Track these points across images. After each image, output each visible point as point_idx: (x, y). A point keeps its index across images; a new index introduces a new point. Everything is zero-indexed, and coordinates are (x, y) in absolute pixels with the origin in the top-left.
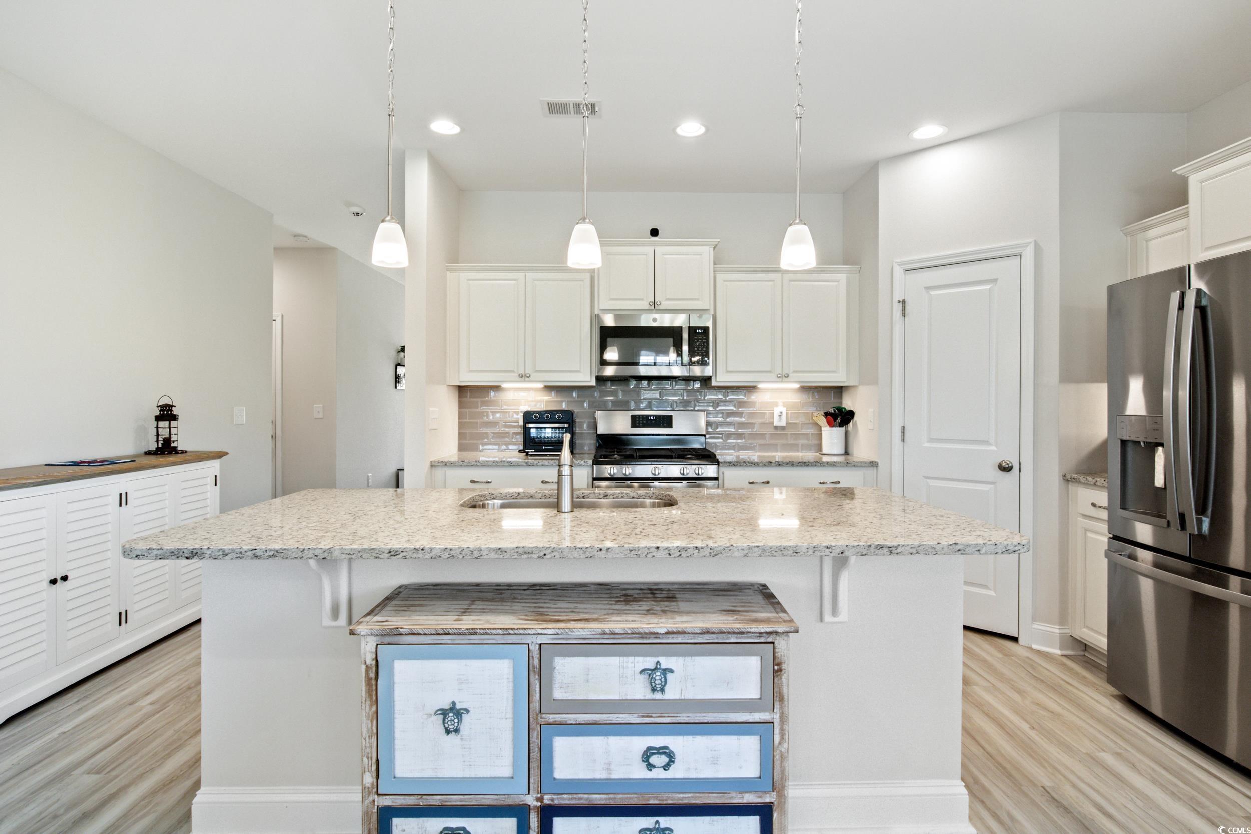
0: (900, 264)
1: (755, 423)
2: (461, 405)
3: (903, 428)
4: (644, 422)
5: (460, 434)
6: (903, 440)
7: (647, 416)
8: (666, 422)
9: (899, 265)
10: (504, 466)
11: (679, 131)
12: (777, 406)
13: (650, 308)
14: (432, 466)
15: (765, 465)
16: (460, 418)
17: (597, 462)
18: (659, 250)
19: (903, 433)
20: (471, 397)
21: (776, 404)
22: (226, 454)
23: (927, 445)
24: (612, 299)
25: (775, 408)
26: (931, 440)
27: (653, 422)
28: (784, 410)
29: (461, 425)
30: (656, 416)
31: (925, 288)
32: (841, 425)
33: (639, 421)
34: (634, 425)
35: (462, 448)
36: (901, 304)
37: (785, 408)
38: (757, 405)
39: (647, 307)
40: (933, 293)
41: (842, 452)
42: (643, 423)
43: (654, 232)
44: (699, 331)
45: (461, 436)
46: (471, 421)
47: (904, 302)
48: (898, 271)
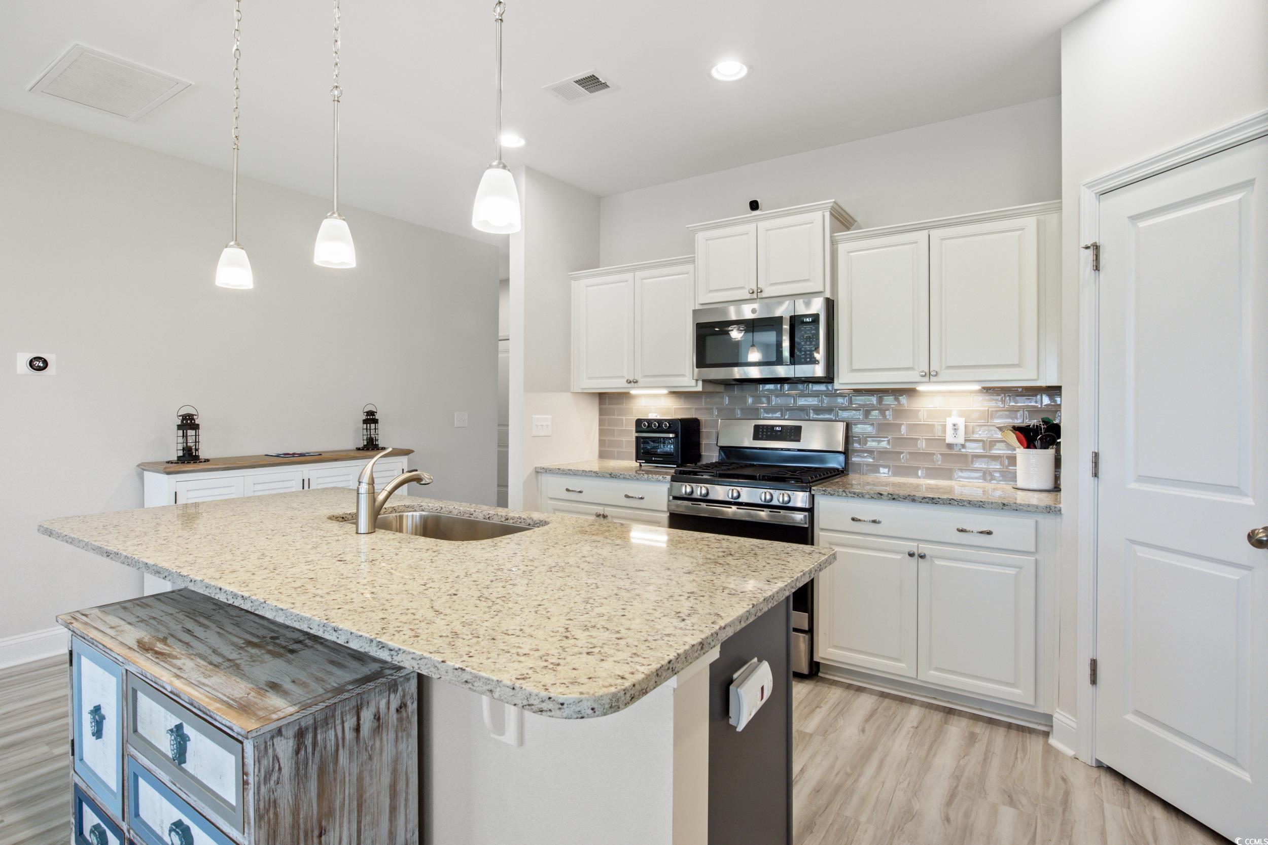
0: (1089, 186)
1: (918, 439)
2: (602, 412)
3: (1096, 455)
4: (769, 433)
5: (600, 441)
6: (1096, 475)
7: (773, 427)
8: (794, 433)
9: (1089, 188)
10: (591, 476)
11: (715, 73)
12: (950, 416)
13: (752, 297)
14: (537, 472)
15: (872, 498)
16: (600, 425)
17: (674, 479)
18: (763, 225)
19: (1096, 464)
20: (610, 404)
21: (949, 413)
22: (412, 451)
23: (1134, 486)
24: (711, 291)
25: (948, 419)
26: (1141, 479)
27: (779, 433)
28: (961, 423)
29: (602, 432)
30: (782, 426)
31: (1129, 217)
32: (1045, 446)
33: (763, 432)
34: (756, 437)
35: (603, 455)
36: (1090, 253)
37: (963, 419)
38: (920, 415)
39: (748, 296)
40: (1142, 224)
41: (1049, 485)
42: (767, 435)
43: (754, 205)
44: (808, 320)
45: (602, 443)
46: (609, 428)
47: (1096, 248)
48: (1088, 196)
